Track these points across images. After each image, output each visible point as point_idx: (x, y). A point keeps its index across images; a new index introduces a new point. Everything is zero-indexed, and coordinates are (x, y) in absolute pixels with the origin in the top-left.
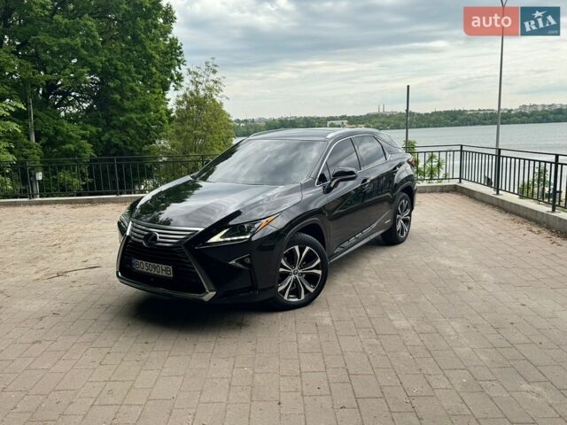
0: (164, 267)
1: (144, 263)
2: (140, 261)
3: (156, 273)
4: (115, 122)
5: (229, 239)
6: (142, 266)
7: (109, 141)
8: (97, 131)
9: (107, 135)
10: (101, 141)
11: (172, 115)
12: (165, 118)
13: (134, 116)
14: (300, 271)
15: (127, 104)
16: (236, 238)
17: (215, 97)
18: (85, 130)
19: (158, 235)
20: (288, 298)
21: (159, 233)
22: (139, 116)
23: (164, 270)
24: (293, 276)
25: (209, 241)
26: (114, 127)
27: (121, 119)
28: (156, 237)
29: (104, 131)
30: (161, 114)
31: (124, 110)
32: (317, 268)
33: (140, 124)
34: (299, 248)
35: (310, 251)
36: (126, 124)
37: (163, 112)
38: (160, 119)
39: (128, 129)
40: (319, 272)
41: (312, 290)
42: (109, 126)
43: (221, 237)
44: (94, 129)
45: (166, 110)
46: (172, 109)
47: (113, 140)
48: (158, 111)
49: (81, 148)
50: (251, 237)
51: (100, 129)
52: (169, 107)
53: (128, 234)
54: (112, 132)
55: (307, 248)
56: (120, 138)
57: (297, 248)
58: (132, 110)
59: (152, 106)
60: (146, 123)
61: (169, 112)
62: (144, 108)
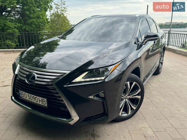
0: (41, 98)
1: (27, 94)
2: (24, 93)
3: (35, 102)
4: (27, 22)
5: (88, 80)
6: (26, 96)
7: (25, 29)
8: (21, 26)
9: (24, 27)
10: (22, 30)
11: (48, 20)
12: (46, 21)
13: (34, 20)
14: (129, 97)
15: (32, 16)
16: (93, 79)
17: (64, 13)
18: (16, 25)
19: (36, 75)
20: (122, 114)
21: (37, 74)
22: (36, 20)
23: (41, 101)
24: (124, 100)
25: (74, 81)
26: (27, 24)
27: (29, 21)
28: (34, 77)
29: (23, 26)
30: (44, 20)
31: (31, 18)
32: (138, 95)
33: (36, 23)
34: (130, 83)
35: (135, 85)
36: (31, 23)
37: (45, 19)
38: (44, 21)
39: (32, 25)
40: (139, 97)
41: (134, 108)
42: (25, 24)
43: (82, 78)
44: (19, 25)
45: (46, 19)
46: (48, 19)
47: (26, 29)
48: (43, 19)
49: (14, 32)
50: (105, 79)
51: (22, 25)
52: (47, 18)
53: (16, 73)
54: (26, 26)
55: (134, 83)
56: (29, 28)
57: (128, 83)
58: (33, 18)
59: (41, 17)
60: (39, 23)
61: (47, 20)
62: (38, 17)
